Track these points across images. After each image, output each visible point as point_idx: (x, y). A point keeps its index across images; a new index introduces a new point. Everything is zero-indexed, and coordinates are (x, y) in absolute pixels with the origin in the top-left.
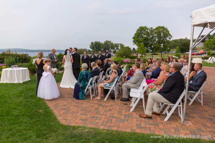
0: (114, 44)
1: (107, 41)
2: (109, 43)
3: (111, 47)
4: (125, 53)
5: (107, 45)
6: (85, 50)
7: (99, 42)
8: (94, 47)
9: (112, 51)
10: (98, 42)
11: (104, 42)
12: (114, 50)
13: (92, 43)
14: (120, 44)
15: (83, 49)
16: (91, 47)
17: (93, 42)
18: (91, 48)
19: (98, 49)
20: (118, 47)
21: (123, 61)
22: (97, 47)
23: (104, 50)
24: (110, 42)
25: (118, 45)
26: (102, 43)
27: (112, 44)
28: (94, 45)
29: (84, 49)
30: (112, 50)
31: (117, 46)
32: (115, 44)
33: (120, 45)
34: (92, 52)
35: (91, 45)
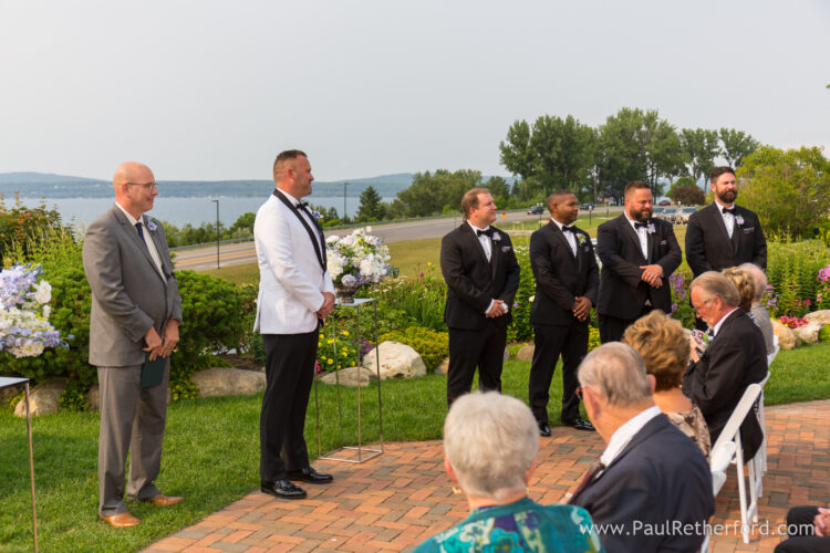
0: (679, 131)
1: (625, 114)
2: (644, 128)
3: (656, 158)
4: (791, 197)
5: (629, 142)
6: (468, 180)
7: (570, 120)
8: (530, 158)
9: (667, 189)
10: (564, 119)
11: (605, 123)
12: (676, 179)
13: (519, 133)
14: (724, 132)
15: (452, 171)
16: (509, 159)
17: (524, 124)
18: (511, 168)
19: (561, 169)
20: (706, 155)
21: (815, 274)
22: (554, 155)
23: (601, 176)
24: (651, 118)
25: (712, 138)
26: (587, 130)
27: (667, 132)
28: (534, 143)
29: (460, 174)
30: (662, 179)
31: (698, 144)
32: (688, 135)
33: (721, 144)
34: (516, 190)
35: (508, 144)
